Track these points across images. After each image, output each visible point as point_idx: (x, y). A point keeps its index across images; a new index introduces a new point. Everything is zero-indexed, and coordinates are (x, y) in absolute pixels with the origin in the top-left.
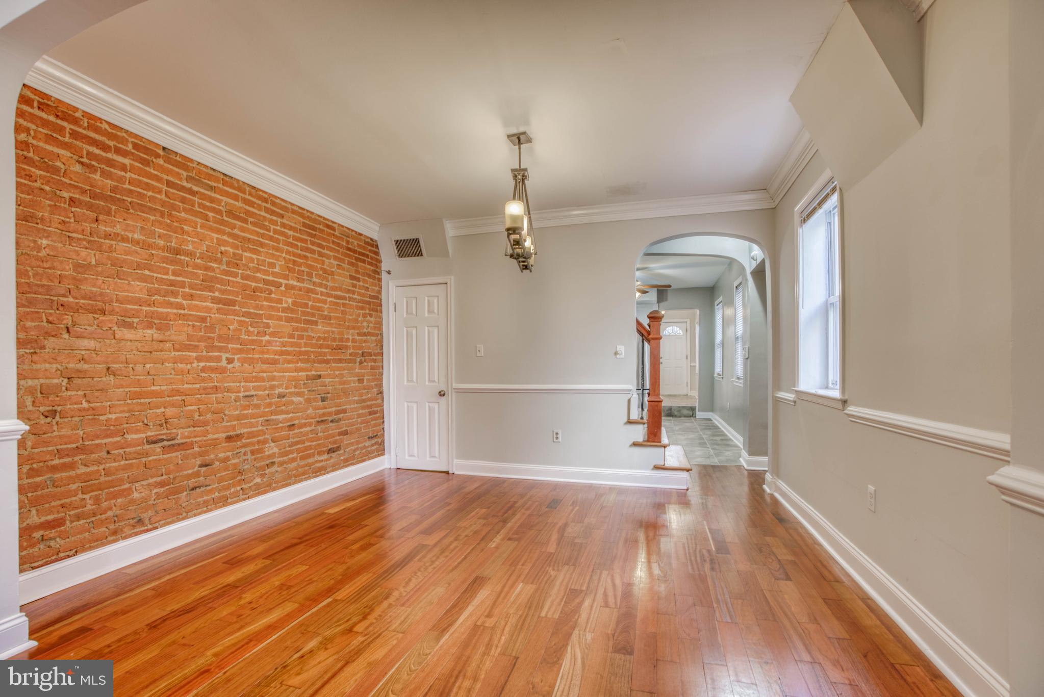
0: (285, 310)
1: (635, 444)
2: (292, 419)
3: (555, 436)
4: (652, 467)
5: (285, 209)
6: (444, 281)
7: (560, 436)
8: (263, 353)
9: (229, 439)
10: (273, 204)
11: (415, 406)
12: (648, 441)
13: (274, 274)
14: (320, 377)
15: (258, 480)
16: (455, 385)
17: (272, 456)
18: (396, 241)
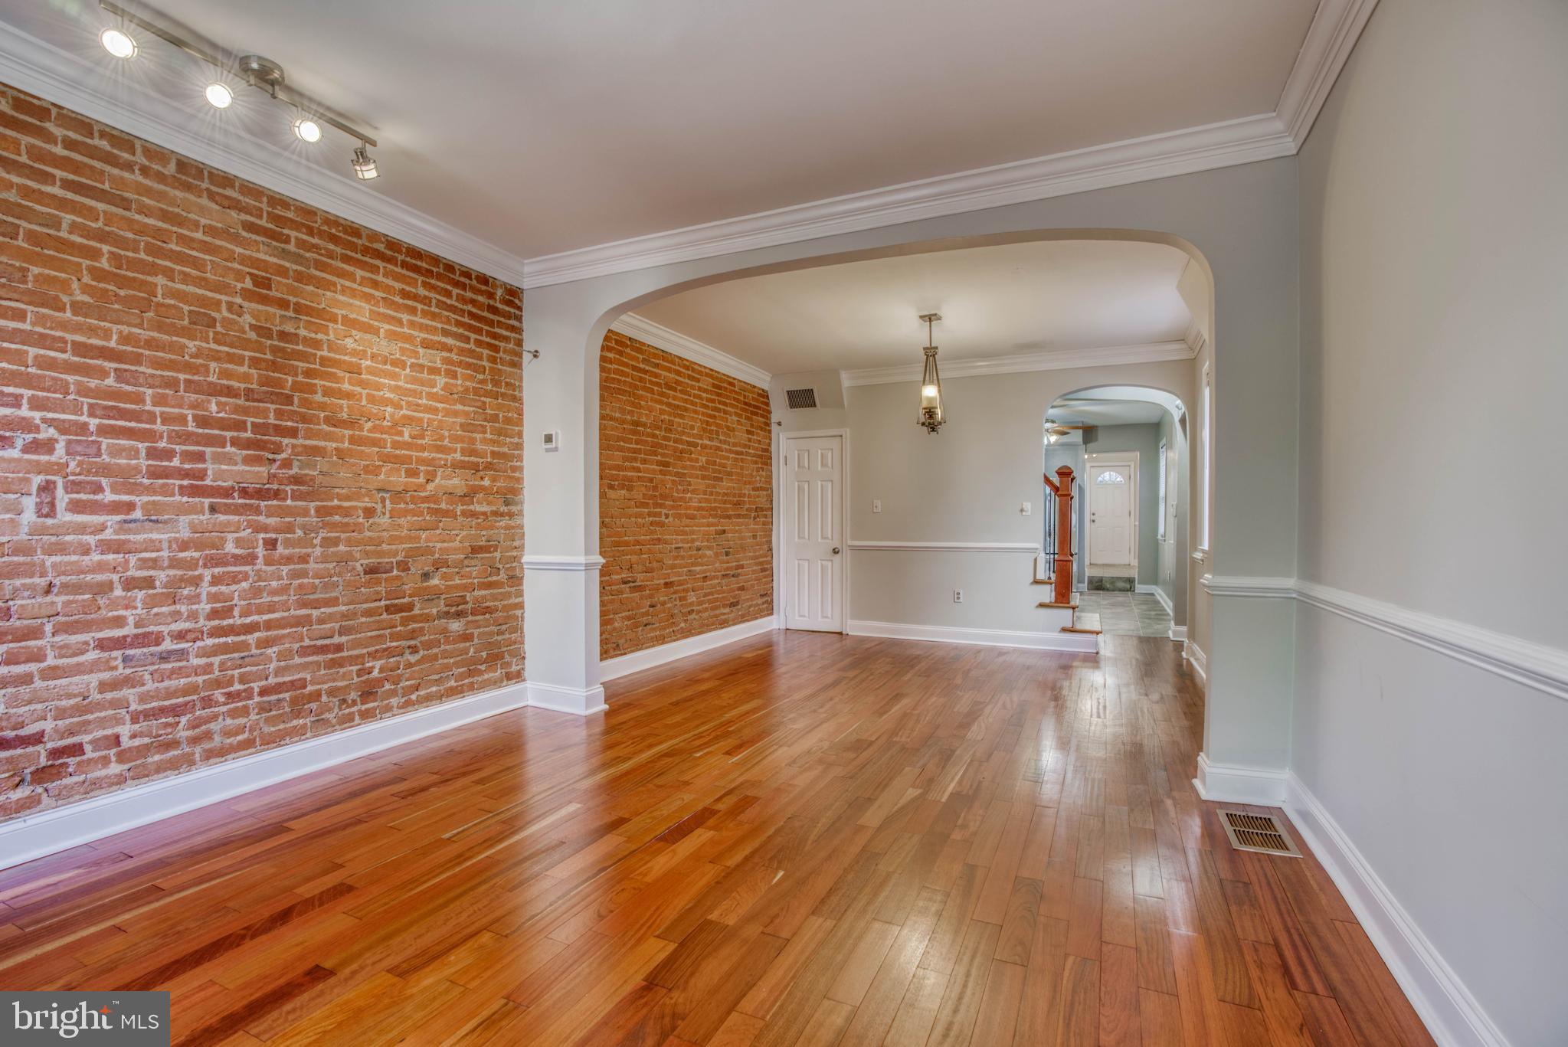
0: (702, 468)
1: (1042, 605)
2: (705, 571)
3: (956, 596)
4: (1059, 629)
5: (700, 373)
6: (840, 434)
7: (961, 596)
8: (687, 508)
9: (666, 584)
10: (693, 370)
11: (806, 564)
12: (1056, 602)
13: (694, 436)
14: (724, 532)
15: (683, 625)
16: (850, 543)
17: (691, 604)
18: (788, 392)
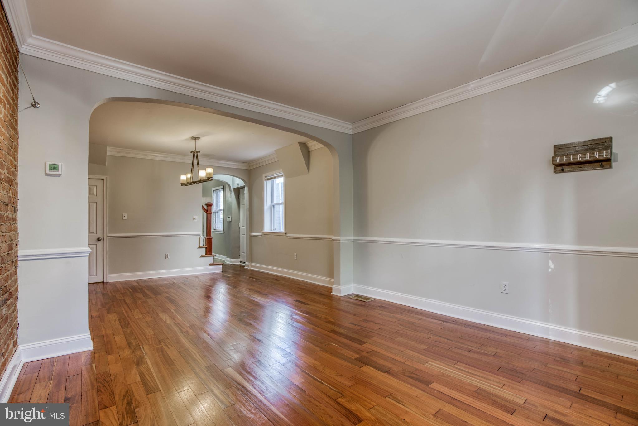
1: (202, 256)
3: (166, 256)
4: (209, 265)
6: (103, 178)
7: (169, 256)
12: (206, 254)
16: (108, 235)
